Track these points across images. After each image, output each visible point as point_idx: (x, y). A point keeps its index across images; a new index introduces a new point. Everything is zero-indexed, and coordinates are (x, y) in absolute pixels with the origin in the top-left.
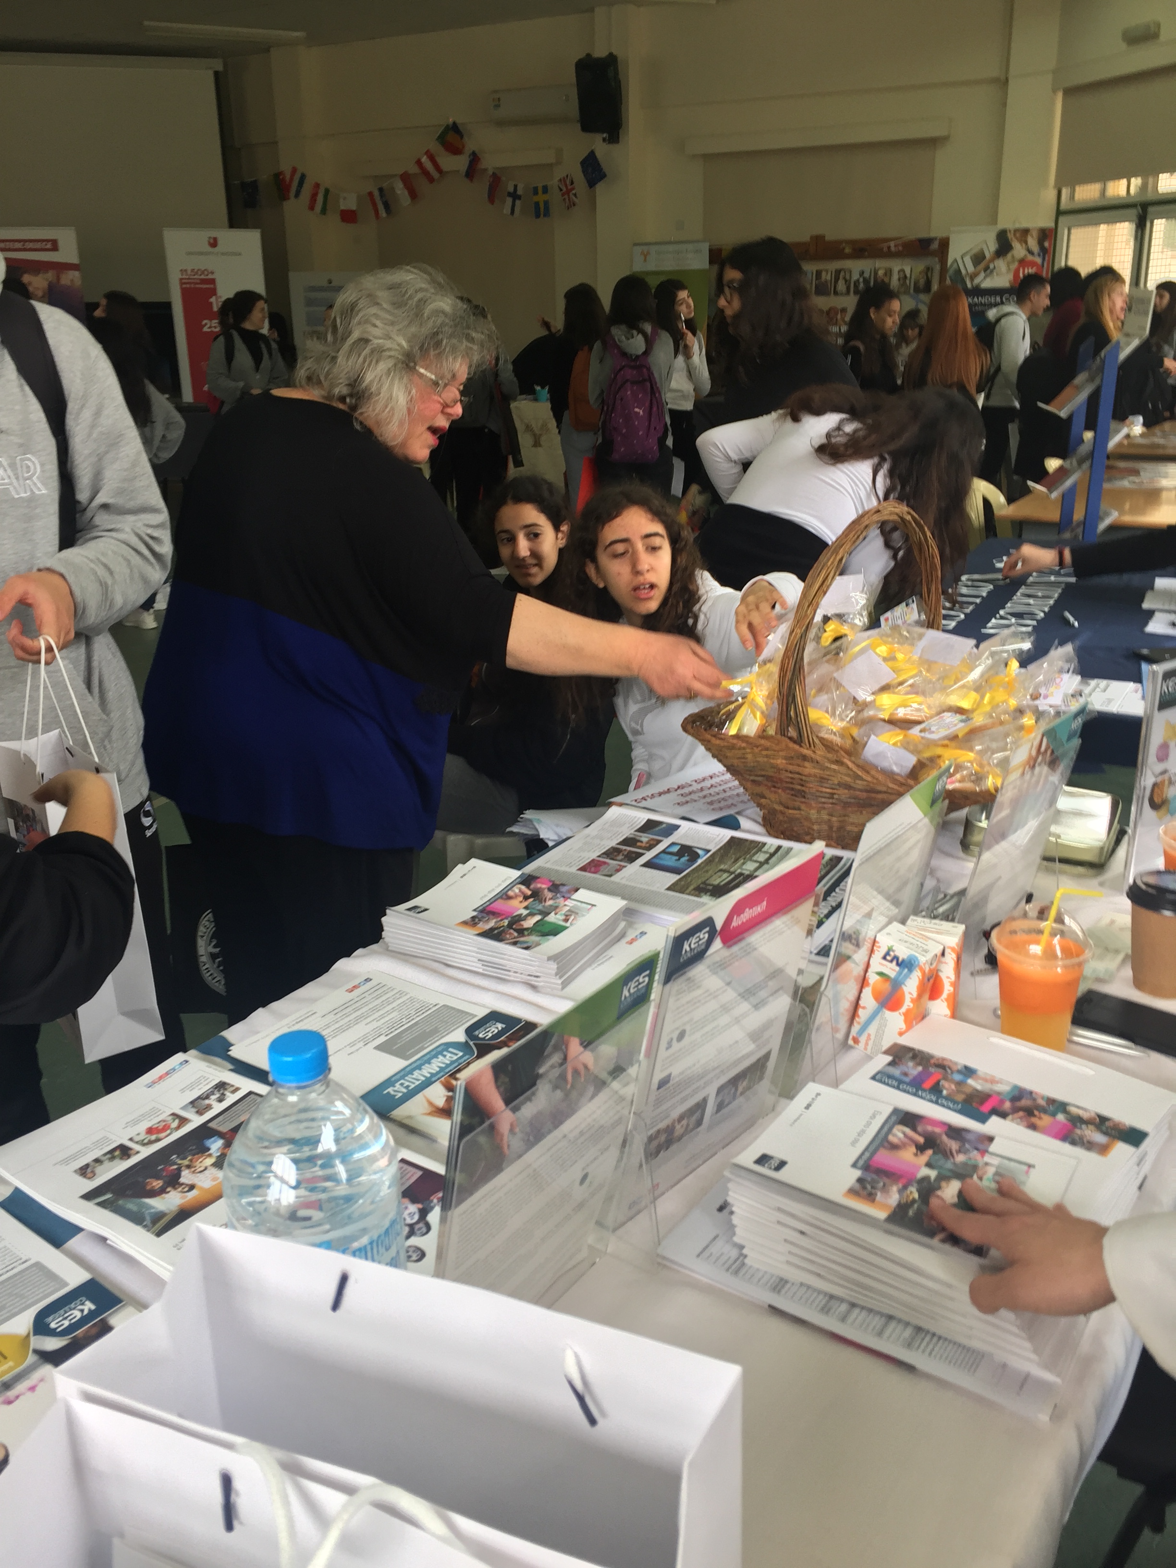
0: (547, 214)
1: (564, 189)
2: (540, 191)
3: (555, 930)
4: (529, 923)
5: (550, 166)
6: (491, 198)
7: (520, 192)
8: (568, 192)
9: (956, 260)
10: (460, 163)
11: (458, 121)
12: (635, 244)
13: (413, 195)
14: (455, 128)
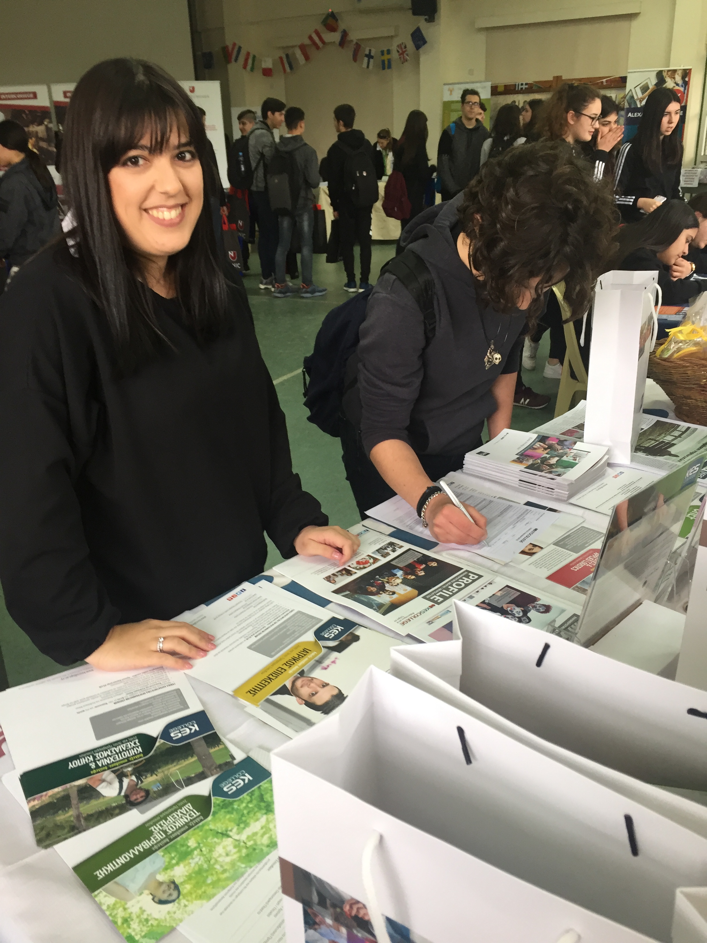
0: (390, 67)
1: (401, 52)
2: (385, 53)
3: (571, 465)
4: (554, 461)
5: (392, 37)
6: (355, 59)
7: (372, 54)
8: (403, 52)
9: (631, 90)
10: (335, 37)
11: (335, 11)
12: (444, 84)
13: (307, 58)
14: (332, 16)
